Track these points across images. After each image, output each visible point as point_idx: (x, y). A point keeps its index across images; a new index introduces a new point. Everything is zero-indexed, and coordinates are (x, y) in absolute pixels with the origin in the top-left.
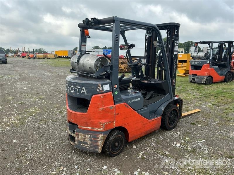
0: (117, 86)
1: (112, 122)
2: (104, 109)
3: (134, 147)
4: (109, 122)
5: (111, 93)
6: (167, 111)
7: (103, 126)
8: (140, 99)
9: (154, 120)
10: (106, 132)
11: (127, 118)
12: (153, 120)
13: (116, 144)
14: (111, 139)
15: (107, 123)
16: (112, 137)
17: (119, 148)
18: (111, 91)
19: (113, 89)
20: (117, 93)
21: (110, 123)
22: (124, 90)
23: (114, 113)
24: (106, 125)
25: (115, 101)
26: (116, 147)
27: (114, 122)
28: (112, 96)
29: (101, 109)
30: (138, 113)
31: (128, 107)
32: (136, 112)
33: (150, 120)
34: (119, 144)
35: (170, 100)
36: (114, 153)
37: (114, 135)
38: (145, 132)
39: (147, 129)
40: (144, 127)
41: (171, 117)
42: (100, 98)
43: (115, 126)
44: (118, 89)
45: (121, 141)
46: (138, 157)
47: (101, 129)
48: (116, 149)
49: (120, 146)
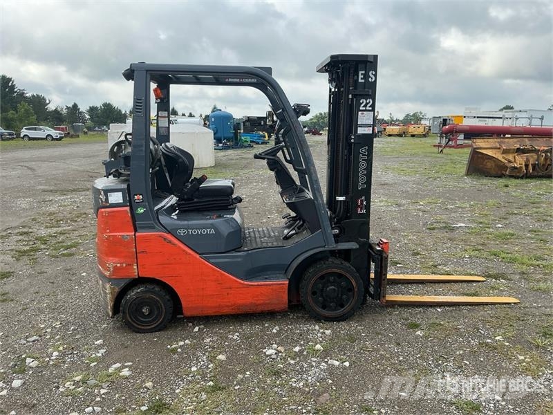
0: (141, 197)
1: (130, 265)
2: (109, 236)
3: (196, 329)
4: (123, 263)
5: (128, 209)
7: (109, 268)
8: (213, 231)
9: (258, 285)
10: (118, 281)
11: (169, 264)
12: (256, 283)
13: (144, 310)
14: (129, 296)
15: (119, 265)
16: (132, 294)
17: (154, 320)
18: (127, 206)
19: (133, 202)
20: (142, 211)
21: (124, 265)
23: (132, 248)
24: (116, 269)
25: (137, 226)
26: (143, 315)
27: (135, 267)
28: (129, 214)
29: (105, 236)
30: (207, 259)
31: (170, 242)
32: (198, 256)
33: (246, 283)
34: (151, 312)
35: (324, 247)
36: (140, 327)
37: (135, 291)
38: (231, 306)
39: (239, 302)
40: (228, 294)
41: (328, 289)
42: (103, 217)
43: (137, 274)
44: (144, 204)
45: (158, 308)
46: (169, 347)
47: (107, 274)
48: (144, 320)
49: (156, 317)
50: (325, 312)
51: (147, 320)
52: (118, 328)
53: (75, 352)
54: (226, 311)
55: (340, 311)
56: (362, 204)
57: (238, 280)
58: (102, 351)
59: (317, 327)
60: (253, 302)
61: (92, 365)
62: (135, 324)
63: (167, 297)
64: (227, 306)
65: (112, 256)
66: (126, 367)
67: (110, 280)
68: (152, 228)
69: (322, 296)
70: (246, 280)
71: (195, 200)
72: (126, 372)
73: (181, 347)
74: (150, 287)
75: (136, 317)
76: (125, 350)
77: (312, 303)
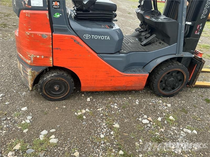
0: (58, 3)
1: (47, 57)
2: (31, 34)
3: (89, 99)
4: (41, 55)
5: (47, 13)
6: (162, 70)
7: (30, 58)
8: (108, 38)
10: (37, 67)
13: (56, 88)
14: (45, 78)
15: (38, 57)
16: (48, 77)
17: (61, 93)
18: (46, 10)
19: (51, 7)
20: (58, 16)
21: (43, 57)
22: (102, 21)
23: (49, 45)
24: (35, 58)
25: (54, 28)
26: (54, 90)
27: (51, 59)
28: (48, 18)
29: (28, 33)
30: (102, 57)
31: (78, 43)
32: (96, 55)
33: (123, 74)
34: (60, 89)
35: (175, 54)
36: (52, 98)
37: (50, 75)
38: (112, 87)
39: (116, 85)
40: (111, 80)
41: (170, 80)
42: (25, 17)
43: (52, 64)
44: (60, 10)
45: (65, 87)
46: (76, 114)
47: (29, 62)
48: (55, 93)
49: (63, 92)
50: (164, 92)
51: (57, 93)
52: (35, 96)
53: (9, 118)
54: (108, 89)
55: (172, 92)
56: (199, 28)
57: (119, 72)
58: (29, 117)
59: (161, 101)
60: (125, 85)
61: (25, 131)
62: (49, 96)
63: (72, 80)
64: (108, 87)
65: (33, 50)
66: (52, 133)
67: (30, 66)
68: (65, 31)
69: (165, 83)
70: (123, 72)
71: (91, 12)
72: (53, 140)
73: (85, 114)
74: (61, 73)
75: (49, 92)
76: (45, 116)
77: (159, 87)
